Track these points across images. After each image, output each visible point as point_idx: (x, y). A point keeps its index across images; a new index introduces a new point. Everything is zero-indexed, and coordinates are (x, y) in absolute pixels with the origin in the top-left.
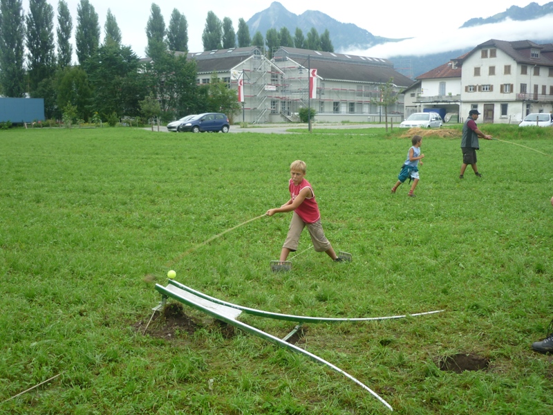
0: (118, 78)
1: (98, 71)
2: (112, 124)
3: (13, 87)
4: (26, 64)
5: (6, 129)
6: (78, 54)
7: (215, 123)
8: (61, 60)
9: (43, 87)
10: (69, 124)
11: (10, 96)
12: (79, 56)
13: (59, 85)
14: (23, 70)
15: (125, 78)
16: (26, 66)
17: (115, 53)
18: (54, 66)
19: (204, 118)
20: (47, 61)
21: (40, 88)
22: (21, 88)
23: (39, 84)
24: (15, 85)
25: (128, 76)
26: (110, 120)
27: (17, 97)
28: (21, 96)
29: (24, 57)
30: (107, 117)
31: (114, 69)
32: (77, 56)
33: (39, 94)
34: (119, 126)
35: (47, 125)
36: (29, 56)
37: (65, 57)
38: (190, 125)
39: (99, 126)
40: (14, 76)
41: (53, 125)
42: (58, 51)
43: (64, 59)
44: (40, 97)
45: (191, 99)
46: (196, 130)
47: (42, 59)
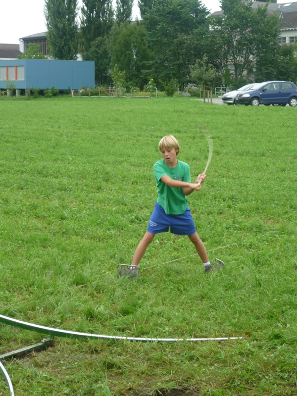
0: (182, 37)
1: (158, 27)
2: (170, 94)
3: (63, 47)
4: (79, 19)
5: (50, 97)
6: (140, 6)
7: (280, 94)
8: (120, 14)
9: (97, 47)
10: (120, 93)
11: (59, 58)
12: (141, 9)
13: (115, 45)
14: (76, 27)
15: (190, 37)
16: (79, 21)
17: (179, 5)
18: (111, 21)
19: (265, 88)
20: (103, 15)
21: (93, 49)
22: (72, 48)
23: (92, 43)
24: (65, 45)
25: (193, 34)
26: (167, 88)
27: (66, 59)
28: (71, 58)
29: (76, 11)
30: (164, 84)
31: (178, 25)
32: (139, 9)
33: (91, 56)
34: (178, 96)
35: (97, 94)
36: (83, 10)
37: (124, 10)
38: (248, 96)
39: (154, 96)
40: (64, 34)
41: (102, 93)
42: (117, 3)
43: (123, 13)
44: (93, 60)
45: (271, 63)
46: (255, 102)
47: (98, 14)
